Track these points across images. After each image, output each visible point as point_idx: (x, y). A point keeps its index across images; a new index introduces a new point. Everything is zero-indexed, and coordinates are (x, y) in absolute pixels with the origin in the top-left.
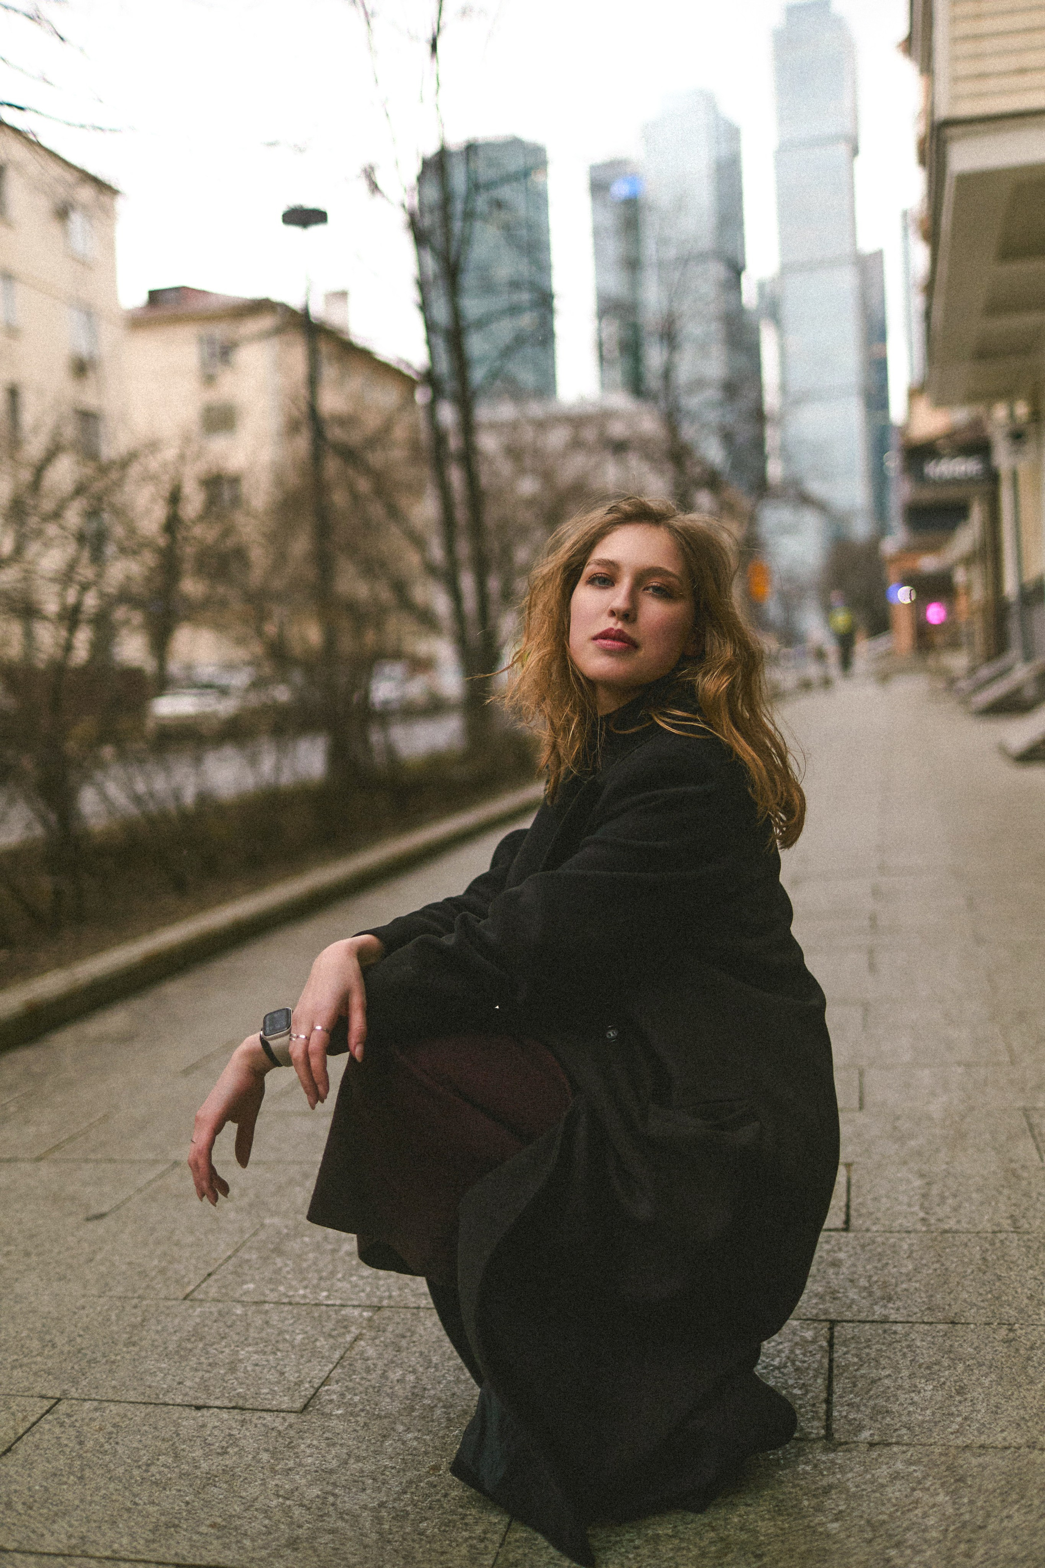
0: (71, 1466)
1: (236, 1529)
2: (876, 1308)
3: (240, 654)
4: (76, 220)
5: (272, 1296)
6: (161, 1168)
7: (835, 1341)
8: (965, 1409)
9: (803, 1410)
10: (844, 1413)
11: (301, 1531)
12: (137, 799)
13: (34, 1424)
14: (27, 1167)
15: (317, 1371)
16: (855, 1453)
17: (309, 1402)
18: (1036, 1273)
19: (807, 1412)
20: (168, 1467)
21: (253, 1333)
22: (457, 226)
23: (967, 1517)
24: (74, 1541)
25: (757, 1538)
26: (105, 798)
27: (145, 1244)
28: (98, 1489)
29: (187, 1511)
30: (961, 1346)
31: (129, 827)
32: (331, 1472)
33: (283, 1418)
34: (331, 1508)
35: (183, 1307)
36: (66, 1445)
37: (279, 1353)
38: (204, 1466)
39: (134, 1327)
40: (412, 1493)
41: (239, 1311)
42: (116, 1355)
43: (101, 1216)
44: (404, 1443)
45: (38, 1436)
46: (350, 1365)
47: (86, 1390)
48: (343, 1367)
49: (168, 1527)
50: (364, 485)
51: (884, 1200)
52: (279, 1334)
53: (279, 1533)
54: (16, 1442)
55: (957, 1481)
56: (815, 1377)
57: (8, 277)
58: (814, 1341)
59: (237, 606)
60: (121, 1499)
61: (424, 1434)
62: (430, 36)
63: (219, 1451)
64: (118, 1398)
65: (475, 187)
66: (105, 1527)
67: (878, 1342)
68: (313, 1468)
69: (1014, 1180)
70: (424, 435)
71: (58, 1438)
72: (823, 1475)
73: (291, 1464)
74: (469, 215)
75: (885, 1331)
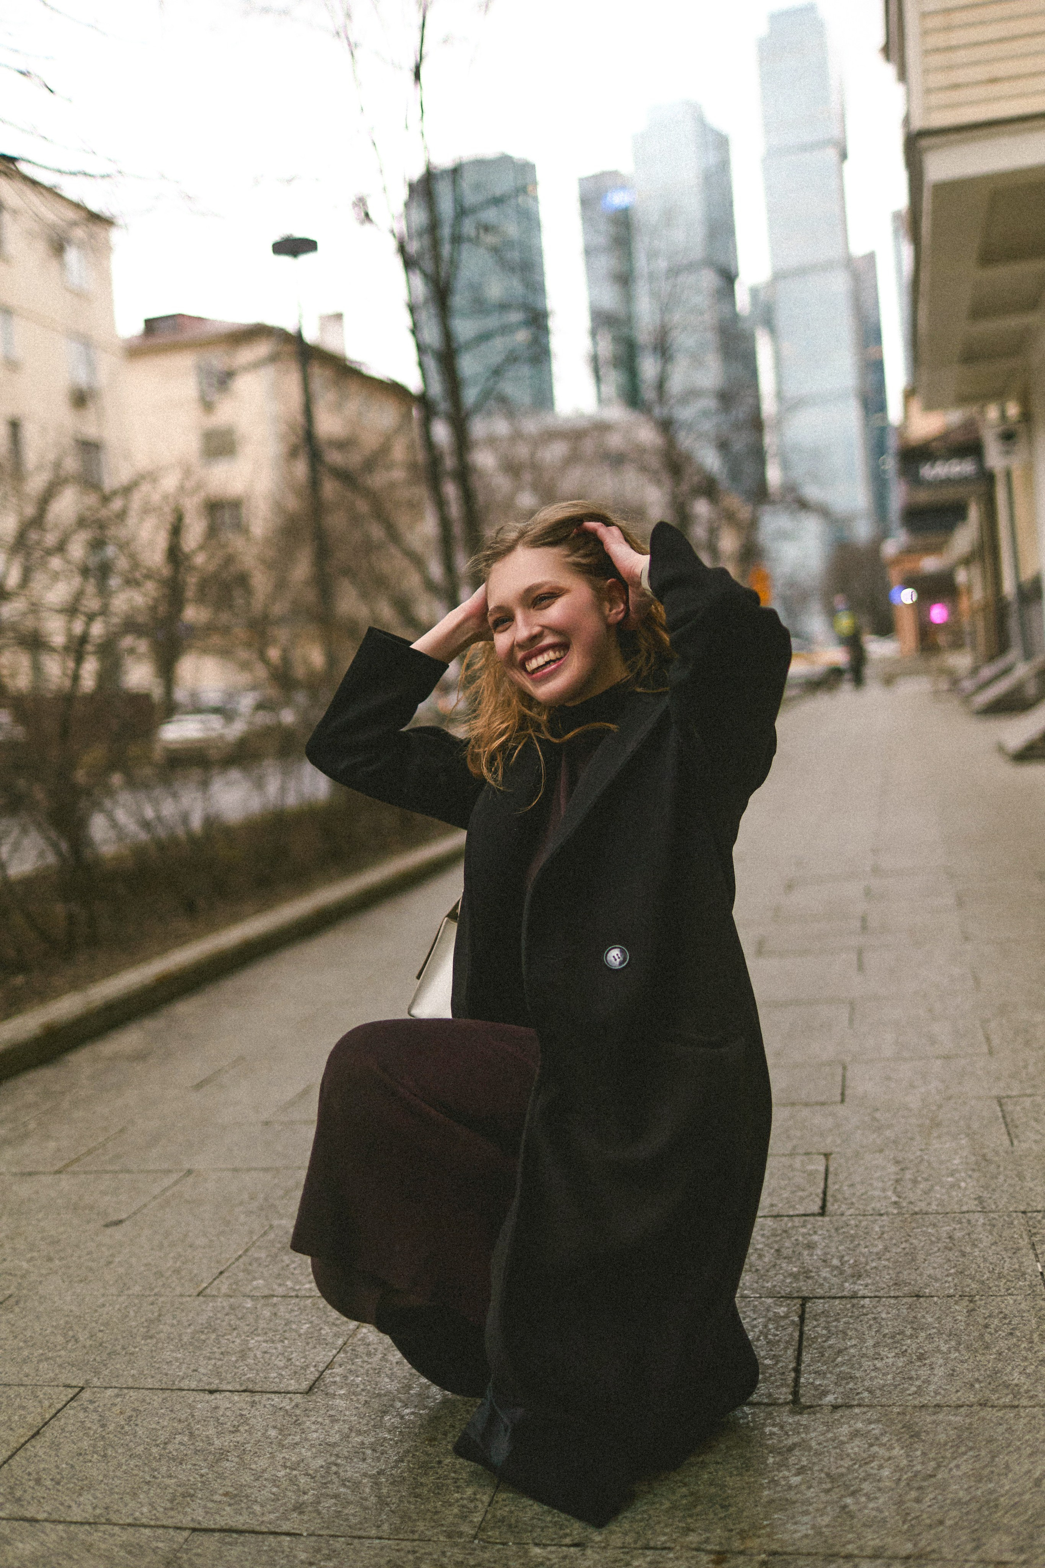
0: (94, 1446)
1: (247, 1496)
2: (847, 1285)
3: (243, 678)
4: (72, 255)
5: (280, 1291)
6: (175, 1177)
7: (807, 1316)
8: (924, 1372)
9: (773, 1378)
10: (811, 1380)
11: (306, 1497)
12: (146, 825)
13: (59, 1411)
14: (47, 1180)
15: (323, 1356)
16: (818, 1415)
17: (314, 1384)
18: (998, 1249)
19: (776, 1381)
20: (184, 1445)
21: (262, 1324)
22: (446, 250)
23: (919, 1467)
24: (98, 1511)
25: (725, 1492)
26: (114, 824)
27: (161, 1246)
28: (120, 1465)
29: (202, 1482)
30: (924, 1317)
31: (139, 852)
32: (334, 1445)
33: (290, 1399)
34: (334, 1477)
35: (197, 1303)
36: (89, 1428)
37: (286, 1342)
38: (217, 1442)
39: (151, 1321)
40: (409, 1461)
41: (249, 1304)
42: (135, 1347)
43: (120, 1222)
44: (402, 1417)
45: (63, 1421)
46: (353, 1350)
47: (107, 1380)
48: (346, 1352)
49: (184, 1497)
50: (363, 506)
51: (859, 1187)
52: (286, 1325)
53: (287, 1499)
54: (43, 1426)
55: (912, 1436)
56: (786, 1348)
57: (7, 311)
58: (786, 1317)
59: (240, 632)
60: (141, 1474)
61: (420, 1409)
62: (412, 65)
63: (231, 1429)
64: (137, 1386)
65: (461, 212)
66: (127, 1498)
67: (846, 1316)
68: (317, 1442)
69: (983, 1164)
70: (421, 457)
71: (83, 1422)
72: (788, 1435)
73: (297, 1439)
74: (457, 239)
75: (853, 1306)
